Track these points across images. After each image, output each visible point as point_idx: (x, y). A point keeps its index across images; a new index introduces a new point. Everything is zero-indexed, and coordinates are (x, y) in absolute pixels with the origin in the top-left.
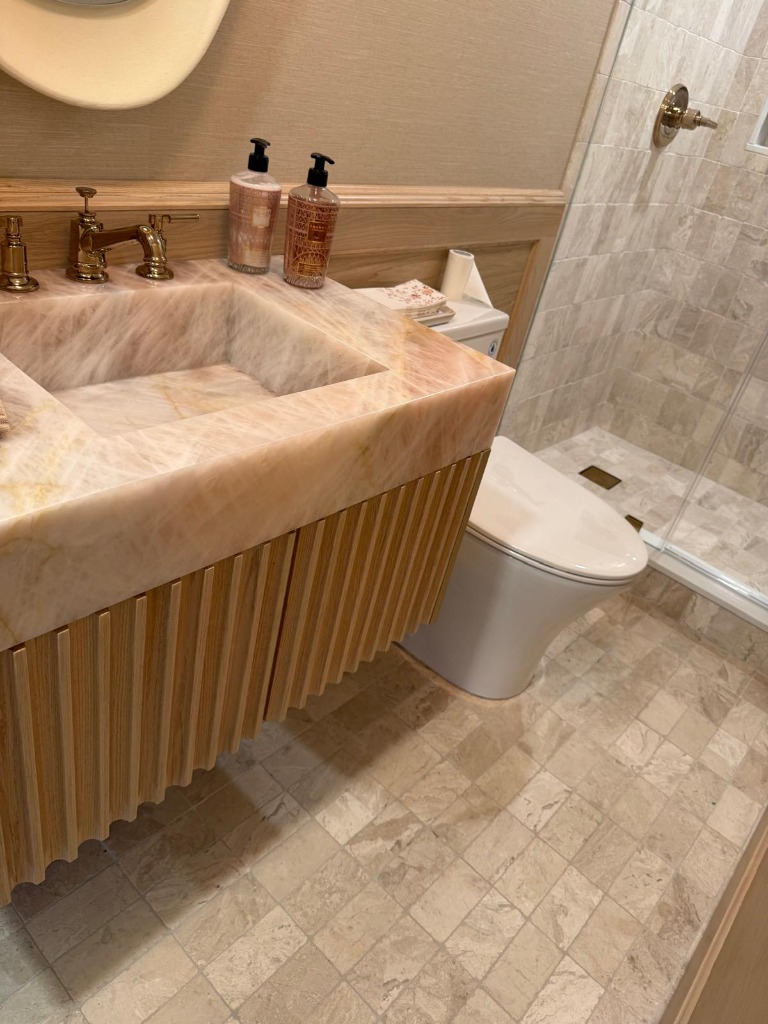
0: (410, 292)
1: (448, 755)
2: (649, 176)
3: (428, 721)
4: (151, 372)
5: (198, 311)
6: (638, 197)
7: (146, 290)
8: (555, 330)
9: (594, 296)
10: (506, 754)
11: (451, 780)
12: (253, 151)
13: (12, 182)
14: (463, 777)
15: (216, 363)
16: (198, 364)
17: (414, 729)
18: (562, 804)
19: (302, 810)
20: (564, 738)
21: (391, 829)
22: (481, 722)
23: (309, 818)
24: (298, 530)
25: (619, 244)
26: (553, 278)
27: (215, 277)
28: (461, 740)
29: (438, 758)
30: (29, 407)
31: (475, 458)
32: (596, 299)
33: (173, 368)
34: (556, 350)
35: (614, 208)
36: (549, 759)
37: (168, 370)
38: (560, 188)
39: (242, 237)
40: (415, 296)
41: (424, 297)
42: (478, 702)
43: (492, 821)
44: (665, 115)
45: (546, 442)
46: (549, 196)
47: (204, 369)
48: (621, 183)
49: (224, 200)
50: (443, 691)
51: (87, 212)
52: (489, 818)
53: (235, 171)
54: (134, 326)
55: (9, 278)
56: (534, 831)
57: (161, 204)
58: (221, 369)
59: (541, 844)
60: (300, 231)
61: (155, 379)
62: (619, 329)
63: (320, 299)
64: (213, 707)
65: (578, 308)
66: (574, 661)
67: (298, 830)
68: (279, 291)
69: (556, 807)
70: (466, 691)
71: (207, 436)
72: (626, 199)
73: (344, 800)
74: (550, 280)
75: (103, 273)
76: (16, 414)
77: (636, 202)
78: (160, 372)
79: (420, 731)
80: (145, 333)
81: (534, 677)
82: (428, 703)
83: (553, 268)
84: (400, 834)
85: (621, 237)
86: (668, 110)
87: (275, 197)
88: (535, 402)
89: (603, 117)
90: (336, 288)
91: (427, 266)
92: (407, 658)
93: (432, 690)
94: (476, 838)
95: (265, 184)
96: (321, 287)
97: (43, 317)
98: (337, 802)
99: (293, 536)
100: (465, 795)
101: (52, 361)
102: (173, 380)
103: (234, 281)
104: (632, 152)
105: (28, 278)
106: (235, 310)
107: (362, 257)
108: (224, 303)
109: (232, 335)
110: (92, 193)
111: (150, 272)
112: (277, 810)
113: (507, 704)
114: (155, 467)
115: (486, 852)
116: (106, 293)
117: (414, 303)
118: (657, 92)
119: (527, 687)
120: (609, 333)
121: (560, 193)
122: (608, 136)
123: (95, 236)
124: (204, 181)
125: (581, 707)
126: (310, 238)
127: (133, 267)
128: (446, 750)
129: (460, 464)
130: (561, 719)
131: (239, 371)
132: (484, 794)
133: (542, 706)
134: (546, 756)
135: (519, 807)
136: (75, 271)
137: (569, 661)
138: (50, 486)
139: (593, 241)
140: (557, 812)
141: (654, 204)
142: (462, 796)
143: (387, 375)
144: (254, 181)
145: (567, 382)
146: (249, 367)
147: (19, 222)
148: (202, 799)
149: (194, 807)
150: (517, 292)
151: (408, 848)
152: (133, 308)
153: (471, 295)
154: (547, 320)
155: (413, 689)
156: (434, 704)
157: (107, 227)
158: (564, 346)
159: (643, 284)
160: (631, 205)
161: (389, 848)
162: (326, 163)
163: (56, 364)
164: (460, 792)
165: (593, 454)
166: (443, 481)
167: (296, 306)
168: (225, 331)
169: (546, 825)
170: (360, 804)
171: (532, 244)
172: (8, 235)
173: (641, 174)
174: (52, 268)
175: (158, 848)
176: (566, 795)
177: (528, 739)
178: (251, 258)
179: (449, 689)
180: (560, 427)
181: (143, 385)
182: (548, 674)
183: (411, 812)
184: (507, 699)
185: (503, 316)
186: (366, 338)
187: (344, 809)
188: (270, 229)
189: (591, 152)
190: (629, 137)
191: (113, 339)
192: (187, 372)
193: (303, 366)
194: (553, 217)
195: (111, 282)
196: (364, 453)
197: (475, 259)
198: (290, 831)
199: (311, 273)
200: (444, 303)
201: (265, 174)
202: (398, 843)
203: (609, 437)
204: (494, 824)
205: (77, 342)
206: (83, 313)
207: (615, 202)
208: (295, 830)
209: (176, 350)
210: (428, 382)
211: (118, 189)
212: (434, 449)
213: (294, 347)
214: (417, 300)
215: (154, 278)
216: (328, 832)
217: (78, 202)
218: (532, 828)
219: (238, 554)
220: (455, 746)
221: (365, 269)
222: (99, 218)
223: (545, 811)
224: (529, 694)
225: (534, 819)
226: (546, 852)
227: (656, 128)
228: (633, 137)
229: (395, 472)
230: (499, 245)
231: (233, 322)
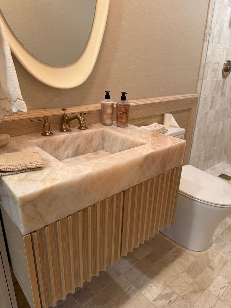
0: (154, 126)
1: (185, 271)
2: (223, 86)
3: (176, 259)
4: (83, 154)
5: (94, 136)
6: (221, 92)
7: (80, 132)
8: (202, 133)
9: (213, 122)
10: (205, 270)
11: (187, 279)
12: (106, 94)
13: (46, 110)
14: (191, 278)
15: (100, 150)
16: (95, 151)
17: (172, 262)
18: (227, 287)
19: (137, 290)
20: (225, 264)
21: (167, 296)
22: (195, 259)
23: (139, 293)
24: (124, 191)
25: (218, 106)
26: (198, 118)
27: (98, 127)
28: (188, 265)
29: (181, 272)
30: (50, 161)
31: (177, 168)
32: (214, 123)
33: (89, 152)
34: (203, 139)
35: (214, 96)
36: (220, 271)
37: (87, 153)
38: (196, 93)
39: (105, 116)
40: (155, 127)
41: (158, 127)
42: (193, 253)
43: (202, 293)
44: (225, 69)
45: (206, 168)
46: (194, 95)
47: (97, 152)
48: (215, 89)
49: (100, 108)
50: (181, 249)
51: (64, 114)
52: (201, 292)
53: (102, 100)
54: (78, 142)
55: (45, 132)
56: (218, 297)
57: (83, 111)
58: (101, 151)
59: (221, 302)
60: (120, 112)
61: (84, 156)
62: (223, 131)
63: (127, 129)
64: (104, 250)
65: (208, 126)
66: (225, 238)
67: (136, 296)
68: (116, 129)
69: (225, 288)
70: (189, 249)
71: (96, 164)
72: (217, 94)
73: (151, 286)
74: (197, 119)
75: (69, 129)
76: (46, 163)
77: (221, 94)
78: (85, 154)
79: (174, 263)
80: (81, 144)
81: (211, 243)
82: (176, 254)
83: (198, 115)
84: (171, 298)
85: (218, 104)
86: (225, 67)
87: (113, 105)
88: (200, 155)
89: (205, 72)
90: (131, 126)
91: (159, 119)
92: (168, 239)
93: (177, 249)
94: (197, 300)
95: (110, 102)
96: (127, 126)
97: (54, 141)
98: (148, 287)
99: (122, 193)
100: (192, 284)
101: (57, 153)
102: (89, 155)
103: (103, 128)
104: (217, 80)
105: (50, 132)
106: (104, 135)
107: (139, 118)
108: (101, 134)
109: (104, 142)
110: (65, 110)
111: (81, 128)
112: (129, 290)
113: (203, 253)
114: (81, 173)
115: (202, 305)
116: (70, 134)
117: (155, 129)
118: (221, 63)
119: (210, 247)
120: (220, 133)
121: (196, 94)
122: (208, 77)
123: (67, 120)
124: (94, 104)
125: (229, 253)
126: (123, 114)
127: (77, 127)
128: (184, 269)
129: (173, 170)
130: (223, 257)
131: (107, 151)
132: (199, 284)
133: (215, 253)
134: (219, 270)
135: (212, 288)
136: (62, 129)
137: (223, 237)
138: (54, 179)
139: (209, 106)
140: (225, 290)
141: (227, 94)
142: (191, 285)
143: (146, 146)
144: (107, 102)
145: (209, 148)
146: (109, 150)
147: (48, 118)
148: (105, 286)
149: (103, 289)
150: (188, 123)
151: (174, 303)
152: (77, 137)
153: (172, 125)
154: (199, 131)
155: (170, 249)
156: (178, 254)
157: (70, 117)
158: (206, 138)
159: (228, 117)
160: (220, 95)
161: (167, 303)
162: (125, 94)
163: (58, 153)
164: (190, 283)
165: (222, 170)
166: (168, 176)
167: (121, 132)
168: (102, 141)
169: (222, 295)
170: (156, 288)
171: (190, 109)
172: (45, 122)
173: (221, 86)
174: (56, 130)
175: (92, 302)
176: (228, 284)
177: (212, 264)
178: (108, 121)
179: (183, 249)
180: (209, 163)
181: (81, 157)
182: (216, 242)
183: (174, 291)
184: (203, 251)
185: (184, 129)
186: (140, 137)
187: (151, 289)
188: (112, 113)
189: (204, 82)
190: (215, 77)
191: (73, 146)
192: (93, 153)
193: (123, 147)
194: (195, 101)
195: (71, 131)
196: (141, 167)
197: (172, 115)
198: (133, 297)
199: (124, 123)
200: (164, 128)
201: (110, 100)
202: (170, 301)
203: (226, 165)
204: (203, 295)
205: (63, 147)
206: (64, 140)
207: (214, 95)
208: (135, 296)
209: (89, 147)
210: (159, 146)
211: (72, 108)
212: (163, 165)
213: (120, 142)
214: (156, 128)
215: (83, 129)
216: (146, 297)
217: (62, 112)
218: (217, 296)
219: (106, 199)
220: (187, 267)
221: (140, 121)
222: (68, 116)
223: (221, 290)
224: (210, 249)
225: (217, 293)
226: (224, 305)
227: (223, 73)
228: (216, 76)
229: (152, 172)
230: (180, 111)
231: (104, 139)
